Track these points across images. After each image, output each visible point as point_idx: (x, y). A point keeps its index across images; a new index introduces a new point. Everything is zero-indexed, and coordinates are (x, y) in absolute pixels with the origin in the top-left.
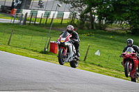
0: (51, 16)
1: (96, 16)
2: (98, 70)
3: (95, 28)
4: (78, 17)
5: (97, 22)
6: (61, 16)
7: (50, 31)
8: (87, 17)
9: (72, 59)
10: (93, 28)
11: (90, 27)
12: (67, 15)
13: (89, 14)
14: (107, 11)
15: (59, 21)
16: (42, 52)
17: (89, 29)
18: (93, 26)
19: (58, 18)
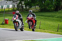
0: (4, 8)
1: (24, 5)
2: (27, 29)
3: (24, 11)
4: (16, 7)
5: (25, 8)
6: (8, 7)
7: (4, 14)
8: (20, 6)
9: (21, 27)
10: (23, 11)
11: (22, 11)
12: (11, 6)
13: (20, 5)
14: (28, 3)
15: (8, 9)
16: (2, 24)
17: (21, 11)
18: (23, 10)
19: (7, 8)
